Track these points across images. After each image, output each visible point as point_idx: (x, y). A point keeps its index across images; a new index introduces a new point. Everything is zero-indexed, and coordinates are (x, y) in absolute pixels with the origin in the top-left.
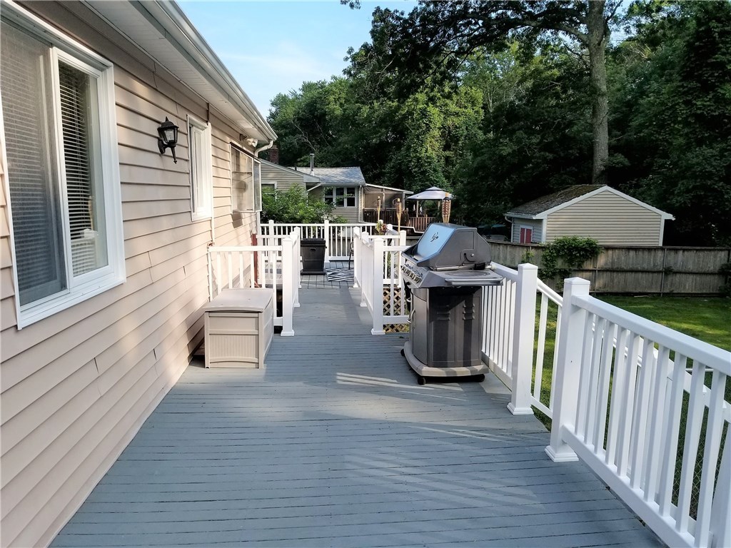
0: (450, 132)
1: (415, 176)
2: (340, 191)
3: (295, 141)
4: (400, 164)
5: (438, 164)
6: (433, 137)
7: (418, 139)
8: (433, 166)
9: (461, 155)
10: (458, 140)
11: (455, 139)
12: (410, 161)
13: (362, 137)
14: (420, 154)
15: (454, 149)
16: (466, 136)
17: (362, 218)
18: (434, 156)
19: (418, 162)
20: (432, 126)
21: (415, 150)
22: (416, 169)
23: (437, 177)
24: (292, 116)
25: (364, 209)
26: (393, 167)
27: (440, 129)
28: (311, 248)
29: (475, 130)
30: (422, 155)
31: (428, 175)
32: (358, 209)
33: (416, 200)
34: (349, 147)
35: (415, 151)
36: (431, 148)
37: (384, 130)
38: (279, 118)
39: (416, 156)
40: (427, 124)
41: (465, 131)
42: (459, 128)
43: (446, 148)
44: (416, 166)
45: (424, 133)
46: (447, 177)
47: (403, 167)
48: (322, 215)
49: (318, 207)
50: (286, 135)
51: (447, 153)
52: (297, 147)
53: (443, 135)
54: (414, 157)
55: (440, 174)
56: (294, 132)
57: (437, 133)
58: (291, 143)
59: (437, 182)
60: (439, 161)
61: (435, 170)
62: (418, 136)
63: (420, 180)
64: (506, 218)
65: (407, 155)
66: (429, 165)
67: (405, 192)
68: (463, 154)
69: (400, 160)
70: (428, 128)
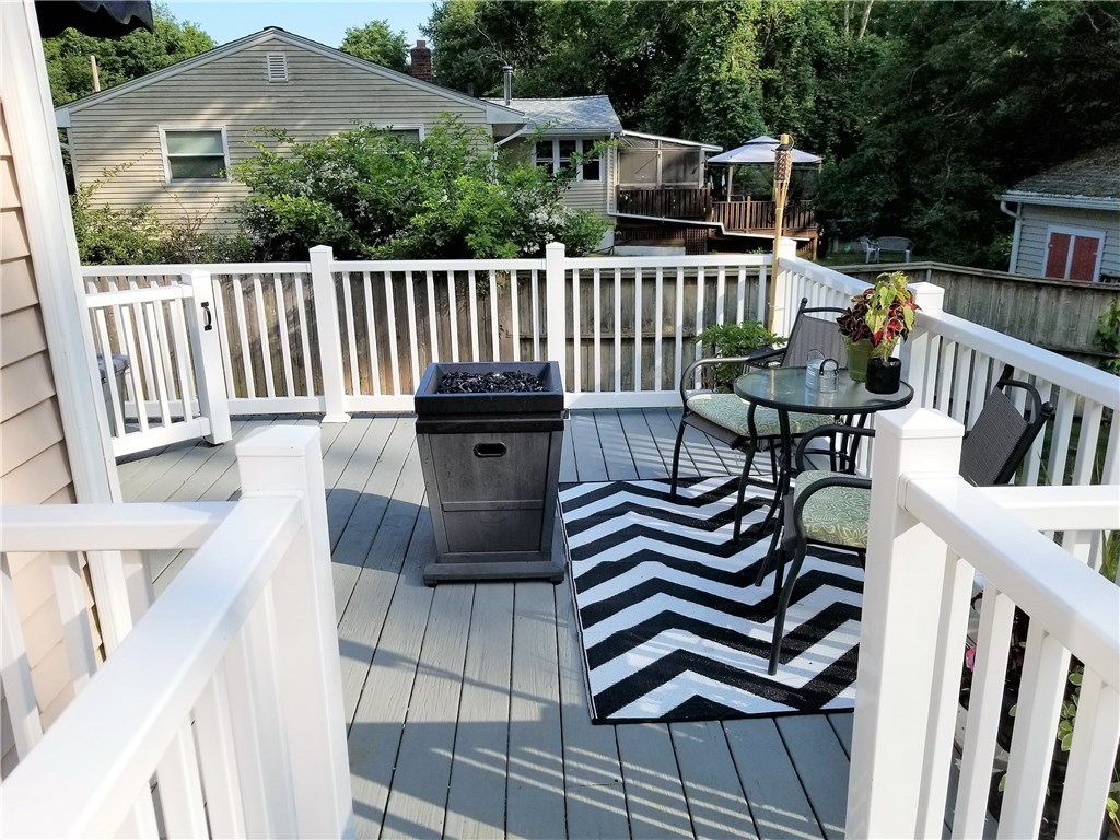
0: (773, 30)
1: (705, 120)
2: (567, 146)
3: (479, 59)
4: (674, 97)
5: (752, 93)
6: (743, 40)
7: (714, 44)
8: (742, 97)
9: (795, 77)
10: (790, 46)
11: (786, 43)
12: (699, 90)
13: (603, 46)
14: (717, 74)
15: (780, 64)
16: (806, 37)
17: (615, 206)
18: (743, 77)
19: (713, 90)
20: (741, 16)
21: (708, 67)
22: (710, 106)
23: (750, 120)
24: (472, 13)
25: (618, 187)
26: (662, 103)
27: (756, 23)
28: (478, 439)
29: (822, 24)
30: (722, 76)
31: (733, 118)
32: (605, 186)
33: (726, 165)
34: (580, 66)
35: (709, 69)
36: (739, 63)
37: (644, 32)
38: (448, 20)
39: (710, 79)
40: (731, 13)
41: (804, 27)
42: (793, 21)
43: (766, 62)
44: (710, 100)
45: (726, 31)
46: (767, 122)
47: (683, 103)
48: (534, 207)
49: (520, 184)
50: (463, 48)
51: (770, 73)
52: (484, 71)
53: (760, 37)
54: (706, 81)
55: (756, 115)
56: (477, 44)
57: (749, 31)
58: (471, 64)
59: (751, 130)
60: (751, 90)
61: (746, 107)
62: (713, 38)
63: (717, 127)
64: (1003, 207)
65: (690, 79)
66: (734, 97)
67: (706, 147)
68: (797, 74)
69: (675, 89)
70: (734, 22)
